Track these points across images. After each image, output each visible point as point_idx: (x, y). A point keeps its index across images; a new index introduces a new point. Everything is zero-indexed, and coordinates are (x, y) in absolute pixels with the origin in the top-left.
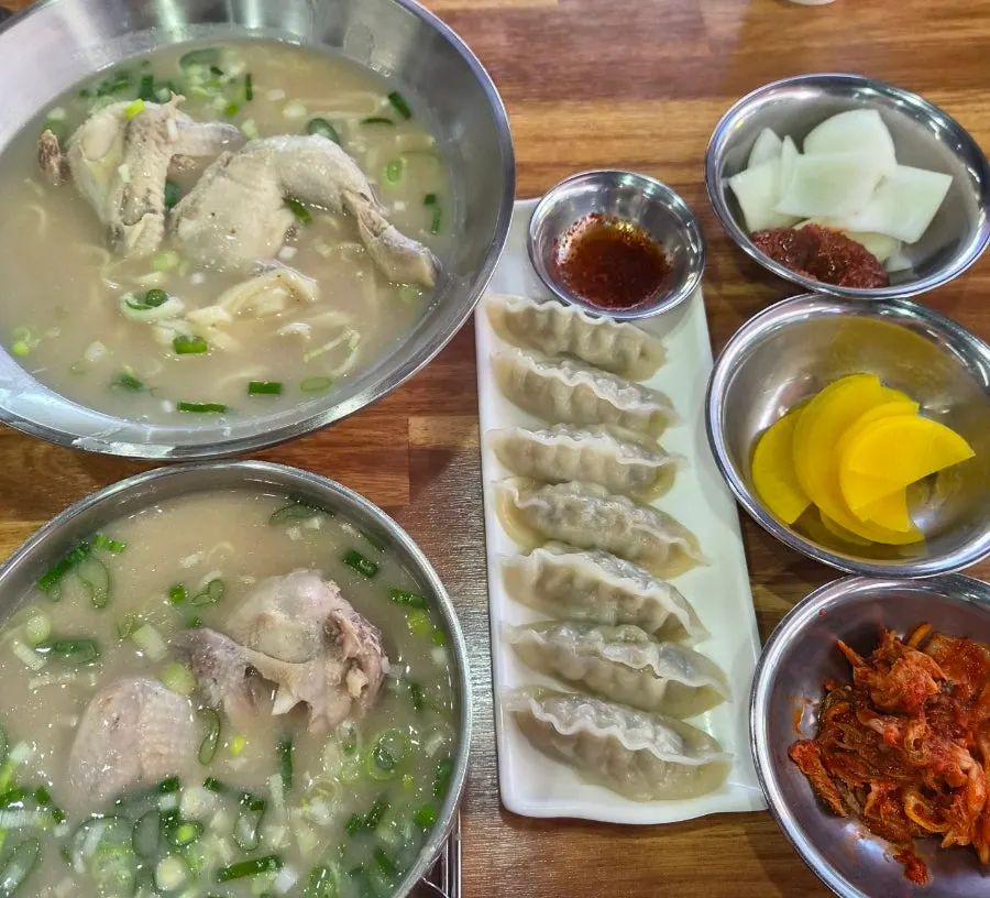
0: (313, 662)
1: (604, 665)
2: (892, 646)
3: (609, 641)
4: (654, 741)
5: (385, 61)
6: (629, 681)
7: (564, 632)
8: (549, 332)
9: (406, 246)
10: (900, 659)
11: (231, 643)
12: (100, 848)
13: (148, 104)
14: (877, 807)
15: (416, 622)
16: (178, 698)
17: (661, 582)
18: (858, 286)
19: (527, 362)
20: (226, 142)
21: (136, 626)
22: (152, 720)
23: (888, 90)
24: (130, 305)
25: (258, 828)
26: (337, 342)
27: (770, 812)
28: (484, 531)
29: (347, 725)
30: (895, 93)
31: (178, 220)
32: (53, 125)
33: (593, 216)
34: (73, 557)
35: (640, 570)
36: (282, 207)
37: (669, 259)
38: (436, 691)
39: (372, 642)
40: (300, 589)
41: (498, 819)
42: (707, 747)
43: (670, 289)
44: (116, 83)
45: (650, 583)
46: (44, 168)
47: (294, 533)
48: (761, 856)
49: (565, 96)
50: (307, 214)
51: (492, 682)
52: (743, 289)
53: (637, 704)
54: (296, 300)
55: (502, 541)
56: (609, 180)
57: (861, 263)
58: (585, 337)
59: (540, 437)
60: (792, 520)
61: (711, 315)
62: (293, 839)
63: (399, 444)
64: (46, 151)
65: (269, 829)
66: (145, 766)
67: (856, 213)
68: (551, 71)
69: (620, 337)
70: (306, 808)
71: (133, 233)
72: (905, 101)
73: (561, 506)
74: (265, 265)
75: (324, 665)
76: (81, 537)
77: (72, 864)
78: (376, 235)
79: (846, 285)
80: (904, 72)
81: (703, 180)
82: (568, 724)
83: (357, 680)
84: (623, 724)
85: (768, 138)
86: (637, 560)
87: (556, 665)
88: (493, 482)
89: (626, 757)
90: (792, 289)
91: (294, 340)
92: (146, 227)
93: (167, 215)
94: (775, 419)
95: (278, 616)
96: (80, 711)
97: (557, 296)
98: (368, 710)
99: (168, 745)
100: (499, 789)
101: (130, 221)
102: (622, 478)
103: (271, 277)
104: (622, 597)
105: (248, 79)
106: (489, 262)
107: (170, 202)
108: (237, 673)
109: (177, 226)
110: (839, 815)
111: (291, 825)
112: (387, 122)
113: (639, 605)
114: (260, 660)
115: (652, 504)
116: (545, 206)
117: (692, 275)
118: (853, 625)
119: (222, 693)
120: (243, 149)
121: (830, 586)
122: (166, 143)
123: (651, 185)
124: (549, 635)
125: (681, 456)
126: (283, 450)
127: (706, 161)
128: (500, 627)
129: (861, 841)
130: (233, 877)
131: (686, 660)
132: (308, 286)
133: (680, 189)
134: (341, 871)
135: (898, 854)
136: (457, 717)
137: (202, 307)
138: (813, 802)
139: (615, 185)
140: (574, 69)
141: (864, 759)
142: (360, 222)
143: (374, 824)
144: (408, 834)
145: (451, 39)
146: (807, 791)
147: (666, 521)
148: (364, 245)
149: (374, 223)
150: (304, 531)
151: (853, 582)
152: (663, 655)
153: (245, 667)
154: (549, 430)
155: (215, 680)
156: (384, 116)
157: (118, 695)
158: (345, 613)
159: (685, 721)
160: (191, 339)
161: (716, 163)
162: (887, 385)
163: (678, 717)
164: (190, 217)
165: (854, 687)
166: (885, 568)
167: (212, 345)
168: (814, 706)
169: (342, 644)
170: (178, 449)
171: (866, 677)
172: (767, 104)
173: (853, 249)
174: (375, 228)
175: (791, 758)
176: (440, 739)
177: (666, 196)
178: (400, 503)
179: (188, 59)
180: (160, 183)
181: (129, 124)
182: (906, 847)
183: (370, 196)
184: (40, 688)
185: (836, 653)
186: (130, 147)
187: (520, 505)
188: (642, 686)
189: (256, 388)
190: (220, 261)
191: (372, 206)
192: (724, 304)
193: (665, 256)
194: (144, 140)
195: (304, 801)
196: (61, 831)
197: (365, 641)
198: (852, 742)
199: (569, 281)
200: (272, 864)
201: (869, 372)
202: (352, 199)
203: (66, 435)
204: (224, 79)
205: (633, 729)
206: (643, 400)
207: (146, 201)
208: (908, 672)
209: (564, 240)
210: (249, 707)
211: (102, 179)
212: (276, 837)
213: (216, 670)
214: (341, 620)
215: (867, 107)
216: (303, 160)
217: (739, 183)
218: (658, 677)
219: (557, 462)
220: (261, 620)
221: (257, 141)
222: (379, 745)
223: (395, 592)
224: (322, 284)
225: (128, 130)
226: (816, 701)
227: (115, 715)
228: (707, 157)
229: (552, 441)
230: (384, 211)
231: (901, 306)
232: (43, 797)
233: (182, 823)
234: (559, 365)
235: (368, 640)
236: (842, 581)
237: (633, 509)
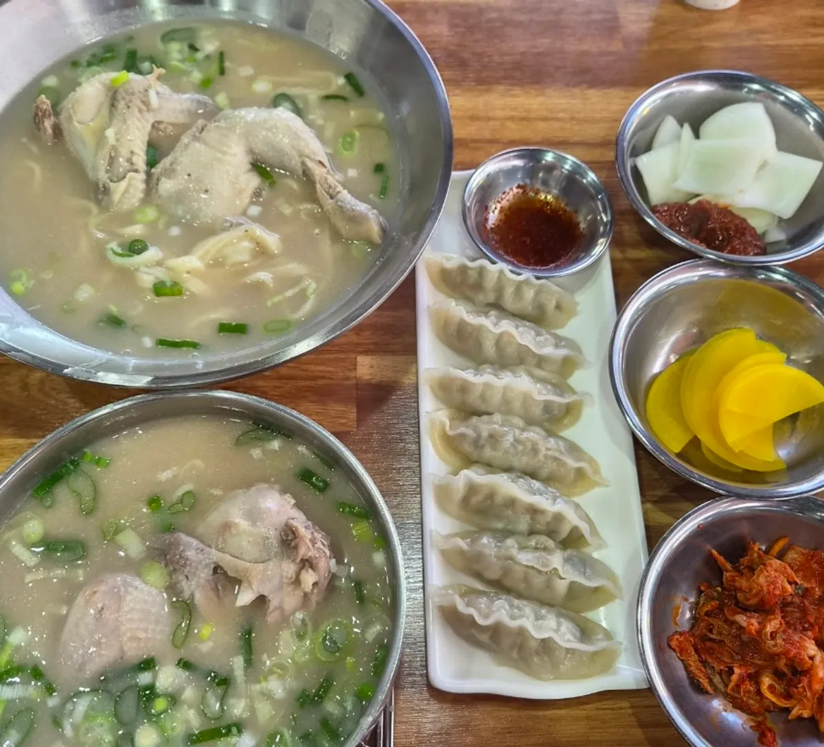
0: (271, 563)
1: (517, 568)
2: (756, 555)
3: (522, 548)
4: (557, 631)
5: (342, 44)
6: (538, 581)
7: (485, 540)
8: (478, 286)
9: (358, 208)
10: (762, 566)
11: (201, 546)
12: (87, 717)
13: (132, 75)
14: (738, 686)
15: (360, 530)
16: (154, 591)
17: (566, 499)
18: (740, 254)
19: (460, 311)
20: (200, 111)
21: (118, 530)
22: (133, 609)
23: (772, 87)
24: (115, 253)
25: (223, 700)
26: (297, 289)
27: (651, 690)
28: (419, 454)
29: (299, 615)
30: (780, 90)
31: (158, 179)
32: (46, 90)
33: (519, 187)
34: (64, 470)
35: (550, 489)
36: (250, 171)
37: (583, 226)
38: (375, 588)
39: (322, 547)
40: (261, 500)
41: (426, 695)
42: (600, 636)
43: (582, 252)
44: (103, 55)
45: (558, 500)
46: (39, 129)
47: (256, 453)
48: (642, 725)
49: (498, 81)
50: (272, 177)
51: (423, 581)
52: (643, 254)
53: (544, 600)
54: (261, 253)
55: (434, 463)
56: (533, 156)
57: (743, 234)
58: (509, 291)
59: (469, 376)
60: (677, 449)
61: (616, 274)
62: (252, 710)
63: (348, 378)
64: (40, 114)
65: (232, 701)
66: (125, 648)
67: (741, 191)
68: (486, 59)
69: (539, 292)
70: (264, 684)
71: (118, 189)
72: (786, 97)
73: (485, 434)
74: (234, 221)
75: (281, 566)
76: (71, 453)
77: (63, 730)
78: (332, 197)
79: (730, 252)
80: (786, 72)
81: (613, 159)
82: (486, 617)
83: (309, 578)
84: (532, 617)
85: (670, 124)
86: (548, 480)
87: (476, 567)
88: (427, 412)
89: (533, 644)
90: (685, 255)
91: (259, 286)
92: (129, 185)
93: (149, 175)
94: (667, 365)
95: (243, 524)
96: (70, 601)
97: (487, 255)
98: (318, 604)
99: (146, 631)
100: (427, 669)
101: (116, 179)
102: (537, 411)
103: (239, 232)
104: (534, 511)
105: (221, 56)
106: (429, 224)
107: (151, 163)
108: (206, 570)
109: (157, 185)
110: (707, 693)
111: (251, 698)
112: (344, 98)
113: (549, 519)
114: (226, 560)
115: (562, 434)
116: (478, 177)
117: (601, 240)
118: (724, 537)
119: (193, 587)
120: (216, 118)
121: (707, 505)
122: (148, 110)
123: (570, 162)
124: (473, 542)
125: (587, 394)
126: (248, 382)
127: (617, 143)
128: (431, 536)
129: (724, 713)
130: (201, 741)
131: (586, 564)
132: (272, 240)
133: (594, 165)
134: (293, 736)
135: (753, 724)
136: (393, 609)
137: (179, 256)
138: (686, 682)
139: (539, 161)
140: (506, 58)
141: (729, 647)
142: (318, 186)
143: (321, 697)
144: (349, 705)
145: (400, 27)
146: (681, 673)
147: (573, 449)
148: (321, 207)
149: (330, 187)
150: (264, 452)
151: (726, 502)
152: (567, 560)
153: (213, 566)
154: (476, 369)
155: (187, 577)
156: (341, 94)
157: (103, 588)
158: (300, 522)
159: (583, 615)
160: (169, 284)
161: (626, 144)
162: (761, 338)
163: (578, 612)
164: (169, 178)
165: (723, 589)
166: (752, 490)
167: (187, 290)
168: (690, 603)
169: (296, 548)
170: (156, 378)
171: (734, 581)
172: (670, 95)
173: (738, 222)
174: (331, 191)
175: (670, 646)
176: (378, 627)
177: (581, 171)
178: (349, 429)
179: (168, 36)
180: (142, 145)
181: (115, 92)
182: (760, 719)
183: (327, 164)
184: (35, 582)
185: (710, 561)
186: (116, 113)
187: (450, 433)
188: (549, 585)
189: (225, 328)
190: (195, 216)
191: (328, 172)
192: (627, 265)
193: (578, 224)
194: (129, 107)
195: (262, 678)
196: (53, 702)
197: (316, 546)
198: (720, 634)
199: (497, 242)
200: (234, 730)
201: (747, 327)
202: (310, 164)
203: (59, 365)
204: (200, 56)
205: (540, 622)
206: (557, 346)
207: (130, 161)
208: (768, 576)
209: (494, 207)
210: (216, 600)
211: (90, 140)
212: (238, 708)
213: (188, 568)
214: (296, 528)
215: (754, 101)
216: (269, 130)
217: (644, 162)
218: (562, 578)
219: (483, 397)
220: (227, 527)
221: (228, 111)
222: (326, 633)
223: (343, 505)
224: (285, 240)
225: (113, 97)
226: (692, 600)
227: (100, 605)
228: (617, 140)
229: (479, 379)
230: (339, 176)
231: (774, 272)
232: (37, 673)
233: (158, 696)
234: (486, 314)
235: (319, 545)
236: (717, 501)
237: (545, 438)
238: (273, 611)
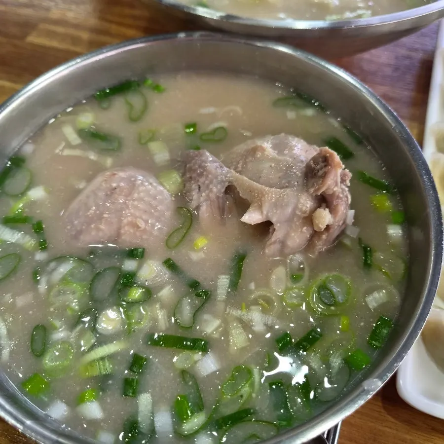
22: (141, 200)
25: (197, 311)
47: (291, 114)
65: (206, 317)
66: (122, 231)
99: (146, 222)
108: (219, 187)
111: (226, 322)
114: (243, 181)
150: (298, 115)
153: (227, 184)
155: (199, 187)
195: (244, 306)
196: (41, 257)
212: (210, 326)
213: (202, 180)
227: (114, 185)
233: (136, 285)
238: (275, 242)
